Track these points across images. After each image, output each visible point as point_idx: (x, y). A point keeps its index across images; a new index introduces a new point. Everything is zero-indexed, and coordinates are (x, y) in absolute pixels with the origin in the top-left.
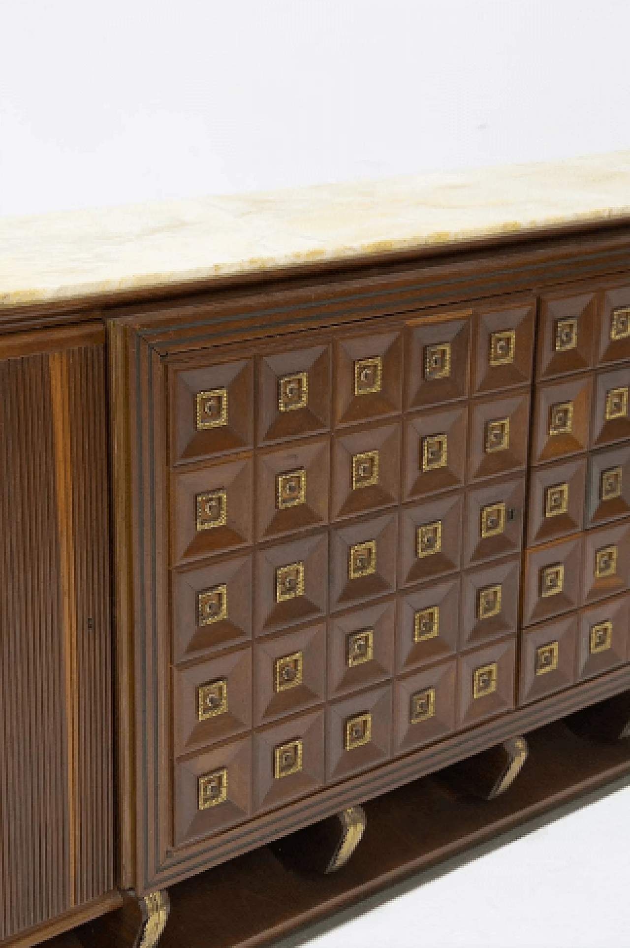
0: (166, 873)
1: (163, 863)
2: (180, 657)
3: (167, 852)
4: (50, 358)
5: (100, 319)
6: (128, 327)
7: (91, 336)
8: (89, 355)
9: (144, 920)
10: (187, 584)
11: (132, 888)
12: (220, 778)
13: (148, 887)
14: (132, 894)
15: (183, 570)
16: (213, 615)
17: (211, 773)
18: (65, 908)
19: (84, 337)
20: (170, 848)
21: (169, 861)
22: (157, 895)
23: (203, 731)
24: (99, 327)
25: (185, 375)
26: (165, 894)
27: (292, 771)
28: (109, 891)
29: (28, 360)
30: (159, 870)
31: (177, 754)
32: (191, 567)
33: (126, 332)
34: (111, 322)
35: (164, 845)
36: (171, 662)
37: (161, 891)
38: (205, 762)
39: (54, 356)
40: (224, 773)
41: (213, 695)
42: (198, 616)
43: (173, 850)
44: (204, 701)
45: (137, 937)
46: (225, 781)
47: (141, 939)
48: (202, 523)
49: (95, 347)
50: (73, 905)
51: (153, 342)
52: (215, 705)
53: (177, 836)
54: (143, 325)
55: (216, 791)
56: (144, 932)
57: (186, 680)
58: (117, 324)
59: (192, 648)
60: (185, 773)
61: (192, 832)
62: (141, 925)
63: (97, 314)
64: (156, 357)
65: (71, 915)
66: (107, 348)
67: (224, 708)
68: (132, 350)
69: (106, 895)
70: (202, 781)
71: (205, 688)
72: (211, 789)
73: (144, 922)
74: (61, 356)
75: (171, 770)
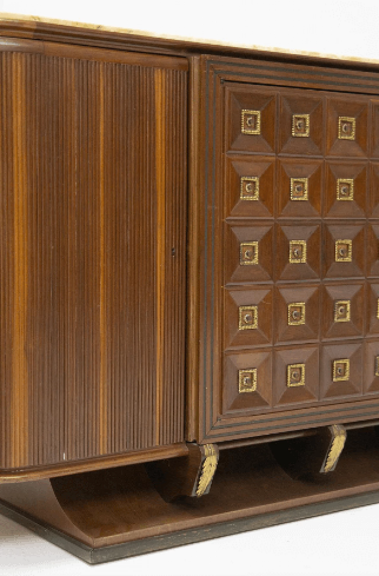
0: (216, 432)
1: (215, 424)
3: (218, 418)
5: (186, 56)
7: (180, 65)
9: (202, 460)
11: (195, 441)
12: (252, 375)
13: (205, 437)
14: (195, 444)
15: (231, 224)
16: (248, 260)
17: (247, 369)
18: (152, 444)
21: (218, 424)
22: (211, 446)
23: (242, 338)
24: (185, 62)
26: (216, 446)
27: (299, 384)
28: (180, 443)
30: (212, 428)
32: (237, 223)
33: (201, 60)
34: (191, 58)
35: (216, 413)
36: (223, 285)
37: (213, 444)
39: (157, 71)
40: (255, 372)
42: (240, 257)
43: (221, 416)
46: (255, 377)
47: (201, 474)
48: (243, 196)
49: (182, 72)
50: (158, 445)
52: (250, 322)
55: (250, 383)
56: (202, 468)
58: (195, 59)
60: (230, 363)
61: (234, 407)
62: (201, 464)
63: (184, 53)
65: (157, 451)
66: (189, 73)
67: (255, 326)
68: (205, 71)
70: (240, 373)
72: (246, 381)
73: (202, 461)
74: (162, 73)
75: (222, 359)
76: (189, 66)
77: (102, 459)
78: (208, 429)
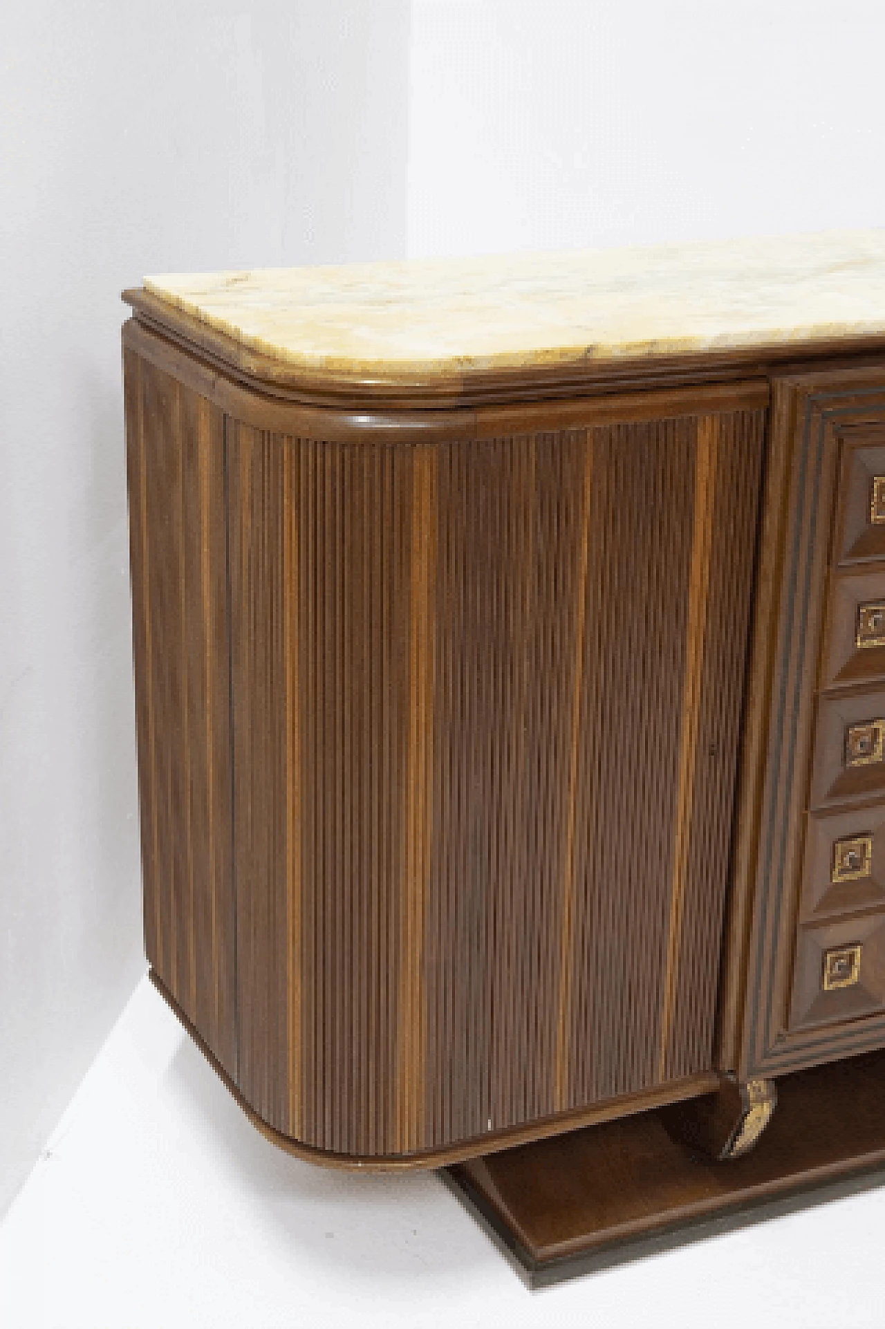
0: (775, 1061)
1: (773, 1047)
2: (818, 803)
3: (779, 1035)
4: (700, 424)
5: (765, 376)
6: (798, 387)
7: (751, 398)
8: (746, 421)
10: (836, 714)
11: (732, 1071)
12: (852, 956)
13: (753, 1072)
14: (731, 1078)
15: (834, 695)
16: (864, 755)
17: (842, 947)
18: (652, 1082)
19: (742, 399)
20: (782, 1031)
21: (779, 1047)
22: (762, 1084)
23: (838, 895)
24: (762, 387)
25: (864, 454)
26: (772, 1084)
28: (705, 1071)
29: (674, 424)
30: (766, 1055)
31: (803, 918)
32: (843, 693)
33: (795, 395)
34: (777, 381)
35: (776, 1026)
36: (807, 808)
37: (768, 1080)
38: (836, 934)
39: (704, 420)
40: (858, 950)
41: (853, 853)
42: (846, 756)
43: (787, 1033)
44: (842, 860)
45: (735, 1129)
46: (857, 961)
48: (863, 639)
49: (754, 412)
50: (661, 1081)
51: (829, 410)
52: (856, 865)
53: (792, 1017)
54: (817, 388)
55: (846, 971)
56: (743, 1124)
57: (823, 832)
58: (785, 384)
59: (835, 792)
60: (811, 943)
61: (810, 1016)
63: (761, 370)
64: (829, 428)
65: (660, 1091)
66: (769, 412)
67: (866, 872)
68: (801, 418)
69: (700, 1074)
70: (829, 956)
71: (846, 844)
72: (840, 967)
73: (743, 1113)
74: (713, 421)
75: (793, 937)
76: (771, 396)
77: (562, 1117)
78: (758, 1055)
